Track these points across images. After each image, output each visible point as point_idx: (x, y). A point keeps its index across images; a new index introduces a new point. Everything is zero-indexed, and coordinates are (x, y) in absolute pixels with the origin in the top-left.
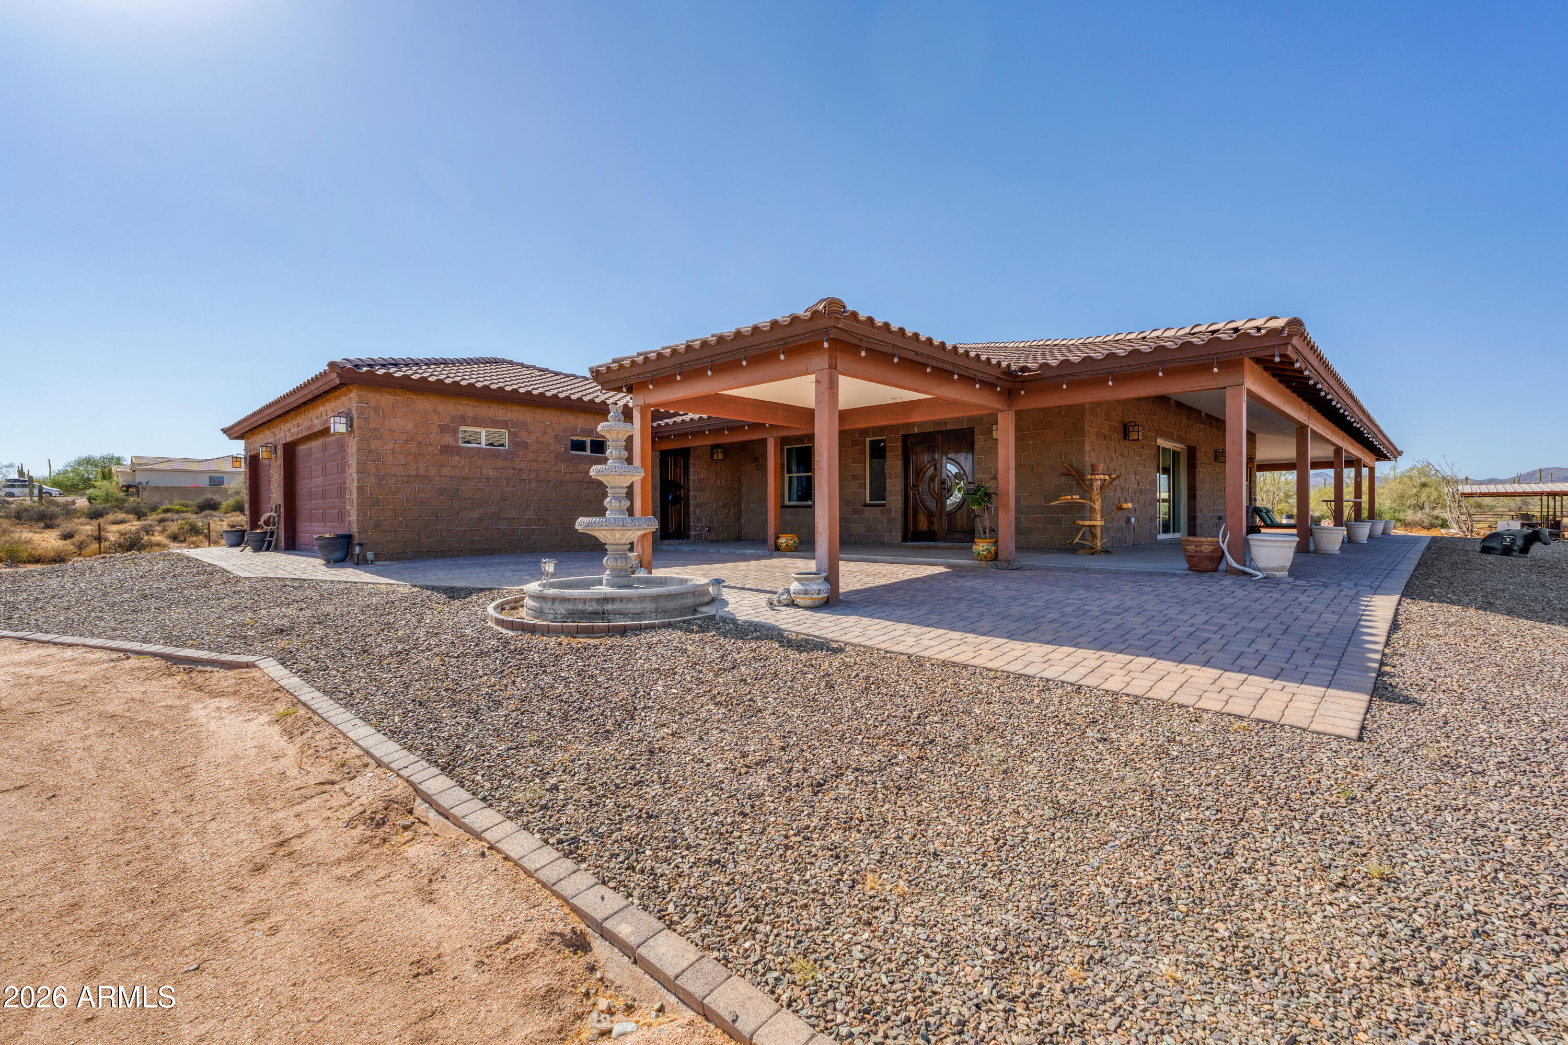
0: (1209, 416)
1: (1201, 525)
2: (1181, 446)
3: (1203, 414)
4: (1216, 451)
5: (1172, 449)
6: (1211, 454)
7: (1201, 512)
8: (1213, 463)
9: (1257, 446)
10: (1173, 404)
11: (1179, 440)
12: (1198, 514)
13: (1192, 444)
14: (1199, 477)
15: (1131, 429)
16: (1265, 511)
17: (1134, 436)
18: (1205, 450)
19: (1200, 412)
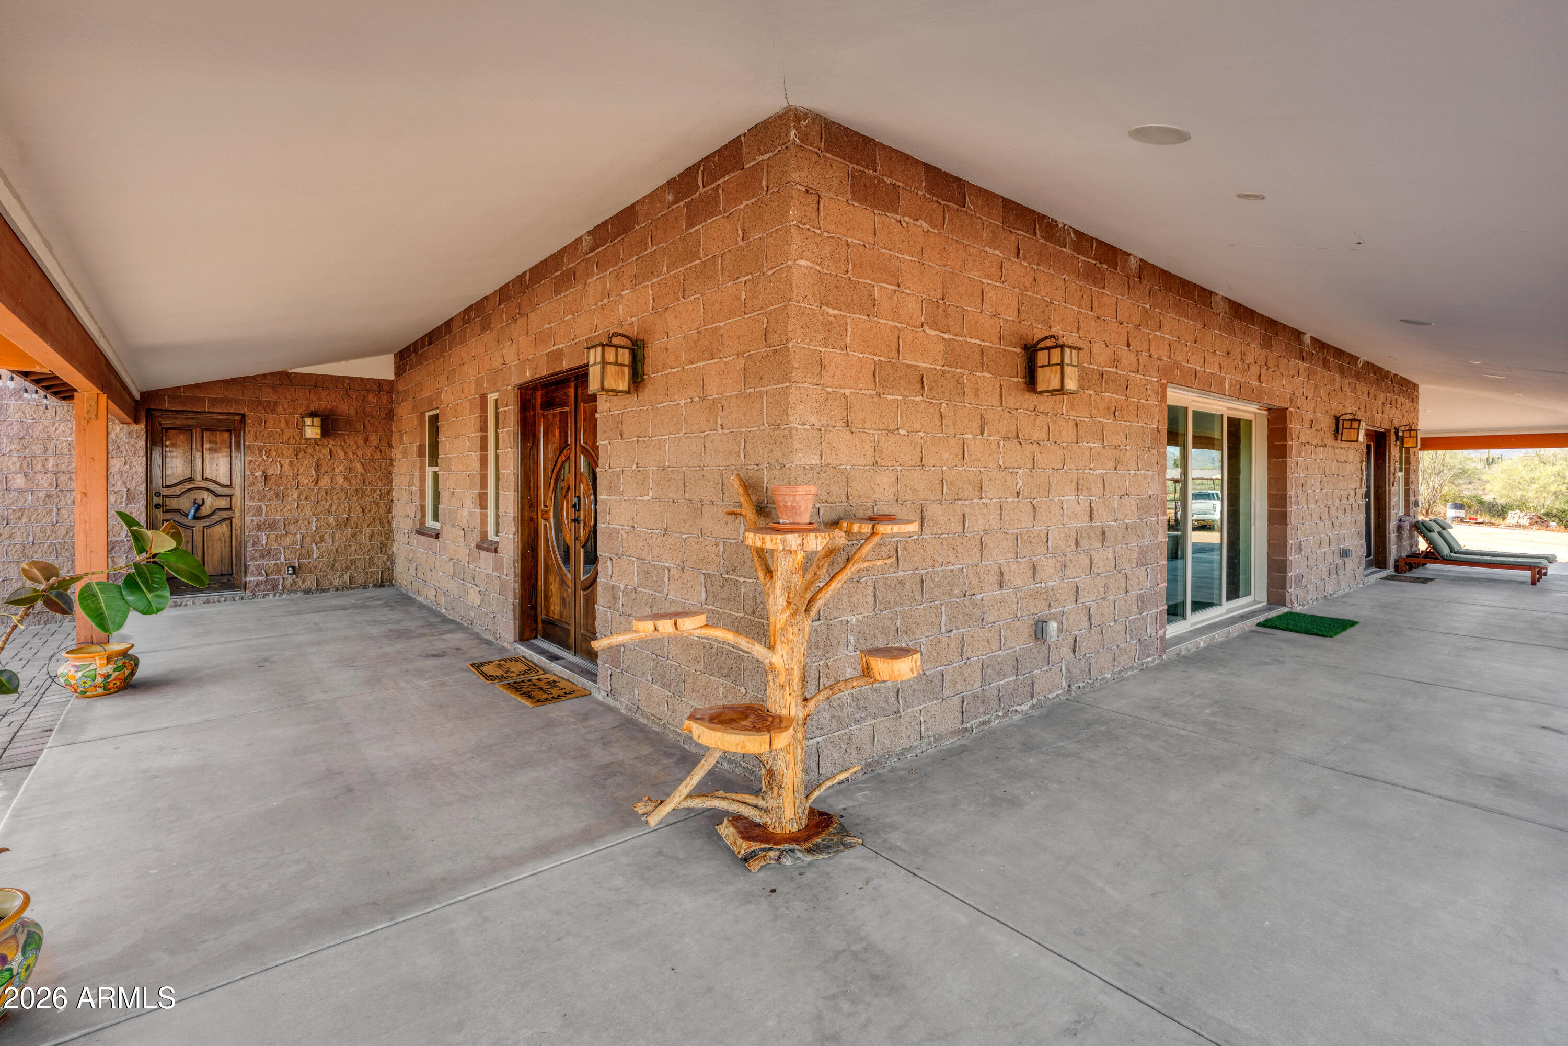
0: (1321, 345)
1: (1300, 578)
2: (1253, 408)
3: (1307, 339)
4: (1337, 419)
5: (1227, 414)
6: (1327, 423)
7: (1300, 549)
8: (1330, 441)
9: (1421, 407)
10: (1221, 307)
11: (1241, 393)
12: (1292, 557)
13: (1278, 403)
14: (1295, 475)
15: (1042, 357)
16: (1437, 528)
17: (1047, 378)
18: (1310, 415)
19: (1298, 335)
